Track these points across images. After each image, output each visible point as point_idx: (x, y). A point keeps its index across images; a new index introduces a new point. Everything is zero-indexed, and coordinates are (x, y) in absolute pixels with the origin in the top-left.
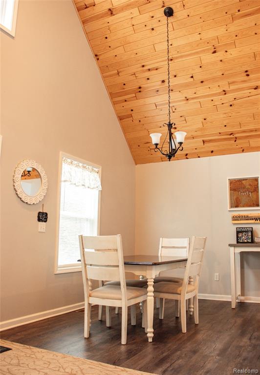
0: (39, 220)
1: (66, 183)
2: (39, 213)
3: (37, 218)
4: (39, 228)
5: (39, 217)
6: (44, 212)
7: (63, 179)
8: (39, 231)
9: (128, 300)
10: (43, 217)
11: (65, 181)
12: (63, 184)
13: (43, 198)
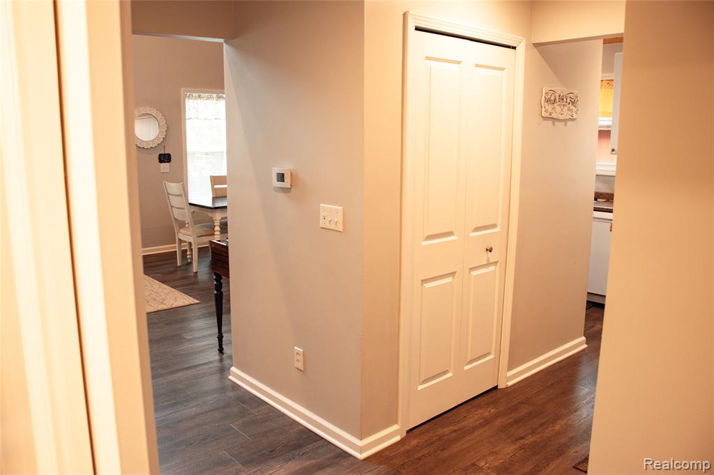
0: (161, 161)
1: (191, 120)
2: (160, 155)
3: (158, 160)
4: (162, 168)
5: (159, 158)
6: (166, 153)
7: (187, 117)
8: (162, 171)
9: (198, 237)
10: (165, 158)
11: (189, 119)
12: (187, 121)
13: (162, 140)
